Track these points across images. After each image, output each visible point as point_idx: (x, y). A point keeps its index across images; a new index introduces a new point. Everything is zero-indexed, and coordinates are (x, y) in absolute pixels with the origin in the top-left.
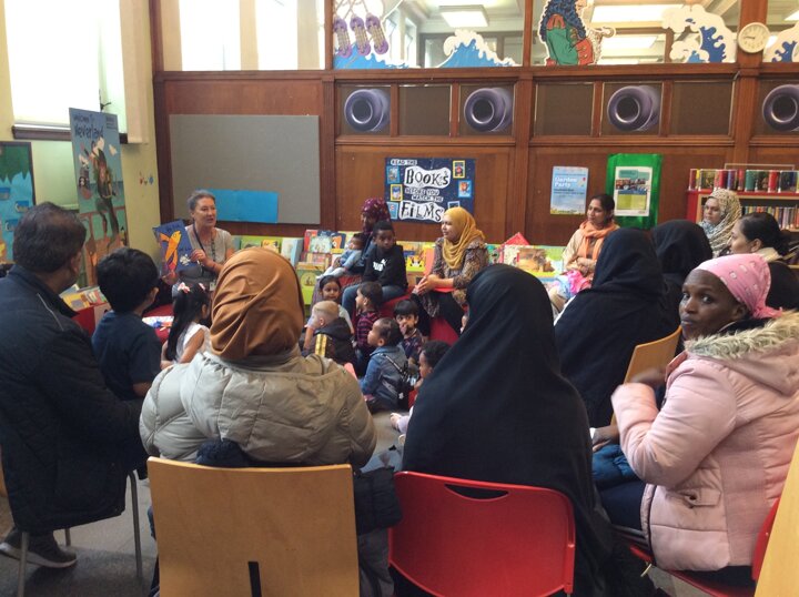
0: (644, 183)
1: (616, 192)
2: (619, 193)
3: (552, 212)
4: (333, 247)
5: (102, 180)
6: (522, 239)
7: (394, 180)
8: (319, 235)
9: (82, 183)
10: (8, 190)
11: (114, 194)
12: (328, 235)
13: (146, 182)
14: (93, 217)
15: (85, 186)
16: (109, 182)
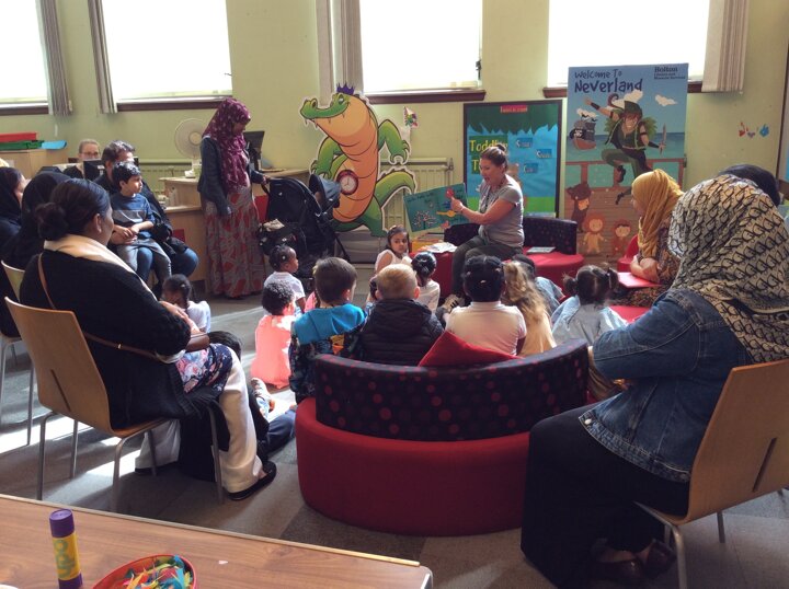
5: (627, 132)
9: (578, 134)
10: (530, 140)
11: (651, 145)
13: (751, 135)
14: (590, 167)
15: (584, 136)
16: (644, 134)
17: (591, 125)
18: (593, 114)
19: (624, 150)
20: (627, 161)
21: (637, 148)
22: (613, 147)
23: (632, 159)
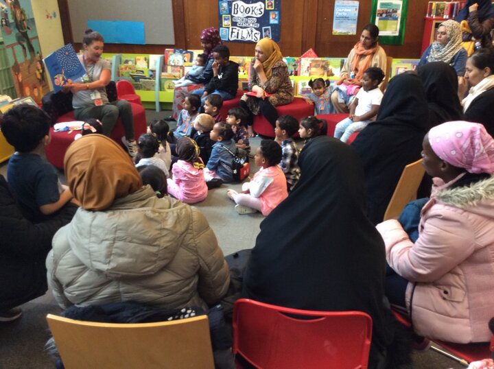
0: (396, 12)
1: (377, 18)
2: (380, 19)
3: (333, 33)
4: (185, 61)
5: (19, 19)
6: (313, 53)
7: (225, 12)
8: (174, 52)
9: (4, 23)
11: (29, 28)
12: (181, 52)
13: (51, 17)
14: (15, 47)
15: (6, 25)
16: (24, 20)
17: (6, 15)
18: (5, 7)
19: (22, 33)
20: (24, 41)
21: (24, 31)
22: (17, 31)
23: (25, 39)
